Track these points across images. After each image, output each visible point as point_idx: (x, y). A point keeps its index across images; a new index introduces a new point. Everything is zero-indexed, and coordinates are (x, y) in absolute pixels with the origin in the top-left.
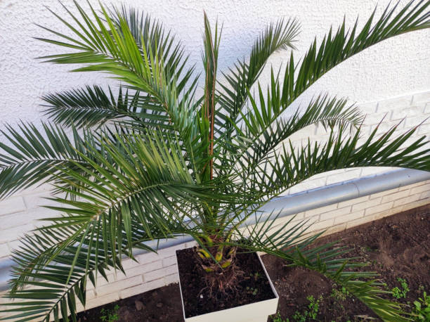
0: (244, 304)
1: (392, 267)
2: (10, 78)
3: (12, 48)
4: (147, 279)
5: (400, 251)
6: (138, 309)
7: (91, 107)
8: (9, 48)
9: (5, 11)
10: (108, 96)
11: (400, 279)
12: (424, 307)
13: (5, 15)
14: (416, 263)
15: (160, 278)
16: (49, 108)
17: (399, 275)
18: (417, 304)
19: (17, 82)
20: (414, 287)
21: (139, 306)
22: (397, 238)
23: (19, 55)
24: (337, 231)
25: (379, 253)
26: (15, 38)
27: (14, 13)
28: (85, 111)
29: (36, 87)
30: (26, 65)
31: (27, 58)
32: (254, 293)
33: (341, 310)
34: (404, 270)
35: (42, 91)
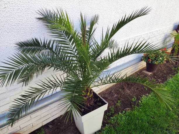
0: (98, 108)
1: (130, 93)
2: (3, 36)
3: (5, 24)
4: (52, 115)
5: (130, 88)
6: (51, 128)
7: (34, 46)
8: (3, 24)
9: (3, 10)
10: (40, 42)
11: (133, 96)
12: (141, 102)
13: (3, 11)
14: (136, 90)
15: (57, 114)
16: (18, 48)
17: (132, 95)
18: (140, 101)
19: (5, 38)
20: (137, 97)
21: (50, 126)
22: (128, 85)
23: (7, 27)
24: (111, 86)
25: (125, 90)
26: (6, 20)
27: (6, 11)
28: (32, 48)
29: (13, 39)
30: (10, 31)
31: (10, 28)
32: (100, 104)
33: (120, 109)
34: (133, 93)
35: (15, 41)
